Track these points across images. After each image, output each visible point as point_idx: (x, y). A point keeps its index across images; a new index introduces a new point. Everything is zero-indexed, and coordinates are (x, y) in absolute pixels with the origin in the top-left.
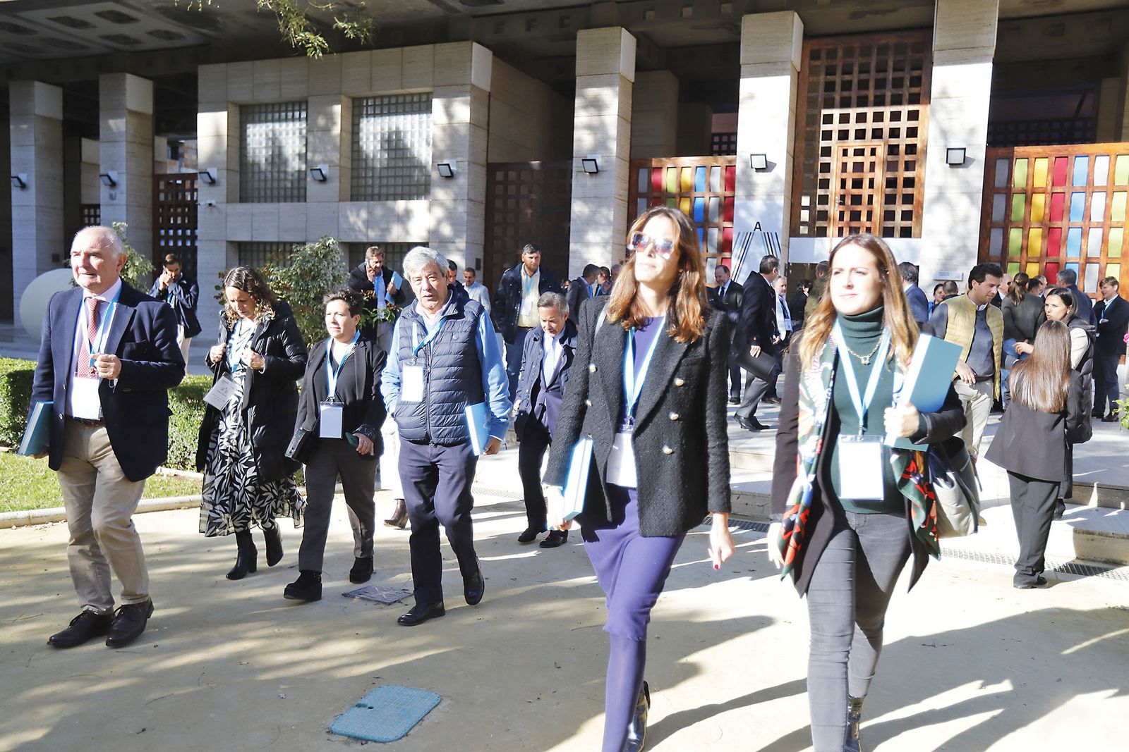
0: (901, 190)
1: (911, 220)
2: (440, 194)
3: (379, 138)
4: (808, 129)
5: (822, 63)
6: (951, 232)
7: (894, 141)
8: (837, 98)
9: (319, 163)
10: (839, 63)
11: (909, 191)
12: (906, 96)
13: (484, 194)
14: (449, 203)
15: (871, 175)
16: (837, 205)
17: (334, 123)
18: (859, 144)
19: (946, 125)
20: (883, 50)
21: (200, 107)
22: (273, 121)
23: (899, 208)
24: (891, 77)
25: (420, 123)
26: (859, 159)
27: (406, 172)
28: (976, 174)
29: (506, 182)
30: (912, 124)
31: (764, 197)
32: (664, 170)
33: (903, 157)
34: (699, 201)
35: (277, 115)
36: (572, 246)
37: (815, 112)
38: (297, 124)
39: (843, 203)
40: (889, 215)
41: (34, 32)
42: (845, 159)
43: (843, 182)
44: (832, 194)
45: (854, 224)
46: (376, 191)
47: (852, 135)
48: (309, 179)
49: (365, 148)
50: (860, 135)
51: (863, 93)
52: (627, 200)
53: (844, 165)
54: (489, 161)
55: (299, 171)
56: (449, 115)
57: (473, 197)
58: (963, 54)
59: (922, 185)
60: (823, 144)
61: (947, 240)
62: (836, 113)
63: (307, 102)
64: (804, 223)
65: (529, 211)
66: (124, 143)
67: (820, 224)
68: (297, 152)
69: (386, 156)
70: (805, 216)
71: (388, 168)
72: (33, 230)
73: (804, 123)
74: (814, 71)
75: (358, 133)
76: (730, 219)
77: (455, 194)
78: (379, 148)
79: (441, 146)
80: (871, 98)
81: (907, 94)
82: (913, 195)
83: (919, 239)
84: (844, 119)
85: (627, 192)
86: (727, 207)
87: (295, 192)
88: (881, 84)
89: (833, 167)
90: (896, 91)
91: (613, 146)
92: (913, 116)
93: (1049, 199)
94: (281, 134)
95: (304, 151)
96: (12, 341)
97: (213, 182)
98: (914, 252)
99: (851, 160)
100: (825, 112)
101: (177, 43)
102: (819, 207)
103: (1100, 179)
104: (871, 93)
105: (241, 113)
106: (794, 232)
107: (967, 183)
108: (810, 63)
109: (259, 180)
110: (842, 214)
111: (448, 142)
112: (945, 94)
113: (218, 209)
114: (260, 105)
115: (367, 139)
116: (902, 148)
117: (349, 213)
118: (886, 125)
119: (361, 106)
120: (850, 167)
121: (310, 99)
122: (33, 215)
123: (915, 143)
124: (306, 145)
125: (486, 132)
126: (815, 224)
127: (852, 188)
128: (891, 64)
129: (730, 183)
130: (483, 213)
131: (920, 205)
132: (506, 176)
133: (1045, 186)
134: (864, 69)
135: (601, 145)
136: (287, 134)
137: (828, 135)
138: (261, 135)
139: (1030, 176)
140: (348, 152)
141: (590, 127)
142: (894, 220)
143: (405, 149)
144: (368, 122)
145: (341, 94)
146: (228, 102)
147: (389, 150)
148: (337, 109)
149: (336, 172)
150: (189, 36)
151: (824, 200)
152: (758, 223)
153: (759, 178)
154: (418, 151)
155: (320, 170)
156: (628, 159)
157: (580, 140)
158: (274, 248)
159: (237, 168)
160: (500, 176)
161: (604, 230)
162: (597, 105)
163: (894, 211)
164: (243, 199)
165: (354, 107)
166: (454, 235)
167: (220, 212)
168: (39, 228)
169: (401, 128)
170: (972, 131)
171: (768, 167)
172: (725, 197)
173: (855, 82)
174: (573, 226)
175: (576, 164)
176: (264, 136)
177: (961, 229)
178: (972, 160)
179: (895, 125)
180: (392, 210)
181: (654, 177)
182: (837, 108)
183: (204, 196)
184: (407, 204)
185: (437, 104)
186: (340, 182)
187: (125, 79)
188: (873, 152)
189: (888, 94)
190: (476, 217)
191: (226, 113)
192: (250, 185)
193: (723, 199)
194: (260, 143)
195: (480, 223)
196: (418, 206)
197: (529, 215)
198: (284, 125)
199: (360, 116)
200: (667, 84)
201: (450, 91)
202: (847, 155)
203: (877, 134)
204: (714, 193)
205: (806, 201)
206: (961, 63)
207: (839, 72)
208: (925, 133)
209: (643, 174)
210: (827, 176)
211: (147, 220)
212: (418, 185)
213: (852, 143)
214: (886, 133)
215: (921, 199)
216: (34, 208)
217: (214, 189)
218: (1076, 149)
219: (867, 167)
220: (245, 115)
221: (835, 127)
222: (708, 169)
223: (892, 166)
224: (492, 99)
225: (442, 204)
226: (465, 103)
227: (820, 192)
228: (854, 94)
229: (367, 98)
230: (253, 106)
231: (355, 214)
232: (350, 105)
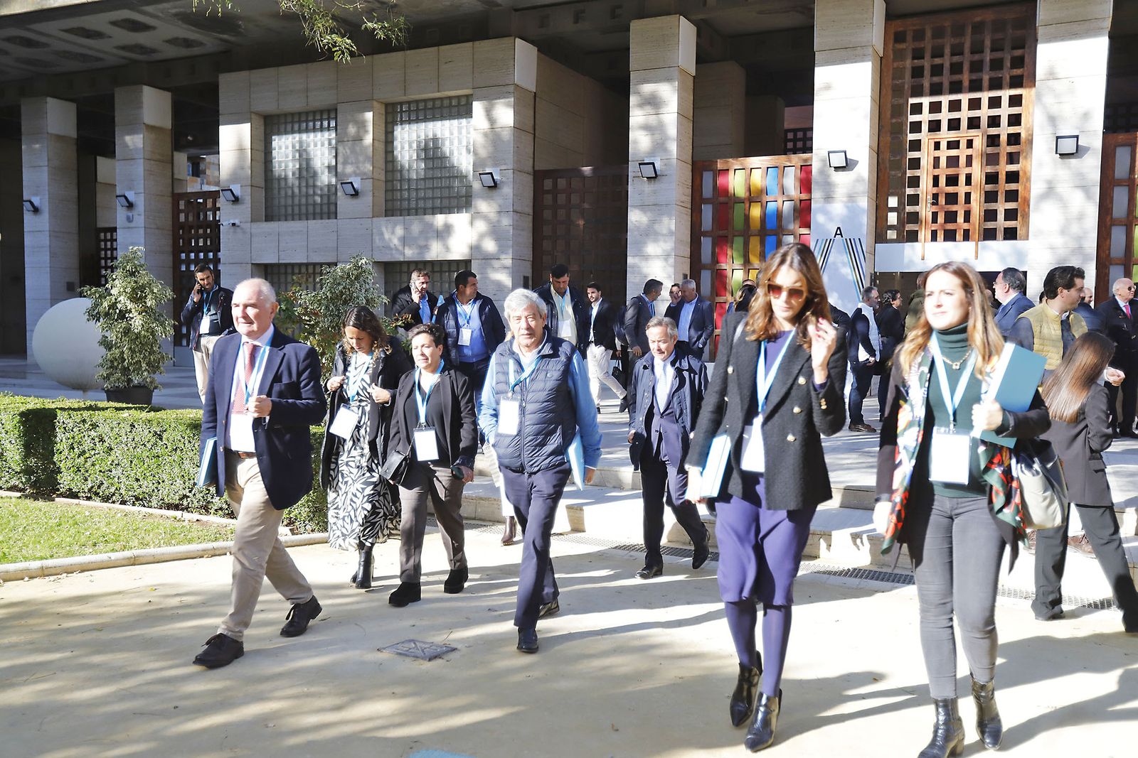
0: (1003, 186)
1: (1017, 220)
2: (483, 206)
3: (415, 146)
4: (894, 121)
5: (908, 46)
6: (1063, 232)
7: (993, 131)
8: (926, 84)
9: (350, 176)
10: (928, 44)
11: (1013, 186)
12: (1007, 79)
13: (532, 204)
14: (493, 216)
15: (968, 170)
16: (929, 205)
17: (366, 132)
18: (953, 135)
19: (1055, 110)
20: (978, 28)
21: (221, 118)
22: (300, 131)
23: (1001, 207)
24: (988, 58)
25: (460, 129)
26: (953, 153)
27: (445, 183)
28: (1091, 165)
29: (555, 191)
30: (1015, 110)
31: (845, 199)
32: (731, 173)
33: (1005, 149)
34: (771, 206)
35: (304, 125)
36: (630, 260)
37: (901, 101)
38: (326, 134)
39: (935, 203)
40: (990, 215)
41: (45, 45)
42: (937, 153)
43: (936, 180)
44: (922, 193)
45: (950, 226)
46: (413, 205)
47: (944, 125)
48: (339, 194)
49: (399, 159)
50: (955, 124)
51: (956, 77)
52: (689, 206)
53: (937, 160)
54: (536, 168)
55: (329, 186)
56: (491, 120)
57: (519, 209)
58: (1074, 28)
59: (1028, 179)
60: (911, 137)
61: (1059, 241)
62: (926, 101)
63: (336, 110)
64: (892, 227)
65: (581, 222)
66: (142, 160)
67: (909, 227)
68: (326, 165)
69: (423, 165)
70: (893, 218)
71: (424, 179)
72: (46, 257)
73: (889, 113)
74: (899, 55)
75: (392, 142)
76: (807, 225)
77: (500, 206)
78: (415, 157)
79: (483, 153)
80: (966, 84)
81: (1008, 77)
82: (1018, 190)
83: (1026, 241)
84: (935, 108)
85: (690, 198)
86: (803, 212)
87: (325, 209)
88: (976, 67)
89: (923, 163)
90: (994, 74)
91: (673, 147)
92: (1016, 101)
94: (308, 145)
95: (334, 163)
96: (25, 378)
97: (236, 200)
98: (1021, 256)
99: (944, 153)
100: (912, 101)
101: (196, 51)
102: (909, 209)
104: (966, 78)
105: (266, 125)
106: (880, 237)
107: (1080, 175)
108: (893, 46)
109: (286, 195)
110: (935, 215)
111: (491, 149)
112: (1052, 75)
113: (242, 229)
114: (285, 115)
115: (402, 148)
116: (1004, 138)
117: (384, 229)
118: (984, 113)
119: (394, 113)
120: (943, 162)
121: (339, 107)
122: (45, 240)
123: (1019, 131)
124: (336, 157)
125: (532, 136)
126: (904, 227)
127: (946, 186)
128: (988, 43)
129: (806, 184)
130: (531, 225)
131: (1027, 202)
132: (555, 184)
134: (958, 51)
135: (659, 146)
136: (315, 145)
137: (916, 127)
138: (287, 147)
140: (381, 163)
141: (646, 128)
142: (996, 221)
143: (443, 158)
144: (403, 129)
145: (373, 100)
146: (251, 112)
147: (426, 159)
148: (369, 116)
149: (369, 184)
150: (209, 42)
151: (914, 200)
152: (839, 228)
153: (840, 178)
154: (458, 159)
155: (351, 183)
156: (690, 162)
157: (635, 142)
158: (303, 270)
159: (263, 184)
160: (548, 184)
161: (665, 241)
162: (653, 102)
163: (997, 210)
164: (269, 218)
165: (387, 113)
166: (499, 250)
167: (244, 232)
168: (53, 255)
169: (439, 136)
170: (1086, 116)
171: (848, 166)
172: (801, 201)
173: (947, 65)
174: (630, 237)
175: (633, 168)
176: (290, 148)
177: (1075, 229)
178: (1087, 149)
179: (994, 112)
180: (430, 226)
181: (720, 181)
182: (926, 96)
183: (227, 215)
184: (446, 218)
185: (478, 107)
186: (373, 196)
187: (141, 91)
188: (970, 144)
189: (986, 78)
190: (523, 230)
191: (248, 125)
192: (276, 202)
193: (798, 203)
194: (287, 157)
195: (527, 237)
196: (459, 220)
197: (582, 227)
198: (312, 135)
199: (394, 123)
200: (733, 76)
201: (491, 92)
202: (939, 149)
203: (974, 123)
204: (788, 196)
205: (893, 202)
206: (1071, 39)
207: (928, 55)
208: (1030, 120)
209: (707, 177)
210: (916, 173)
211: (166, 243)
212: (458, 197)
213: (945, 135)
214: (984, 122)
215: (1027, 196)
216: (47, 233)
217: (238, 207)
219: (963, 161)
220: (270, 125)
221: (925, 117)
222: (781, 170)
223: (992, 159)
224: (537, 99)
225: (485, 218)
226: (508, 105)
227: (909, 191)
228: (946, 79)
229: (401, 104)
230: (278, 116)
231: (390, 230)
232: (383, 111)
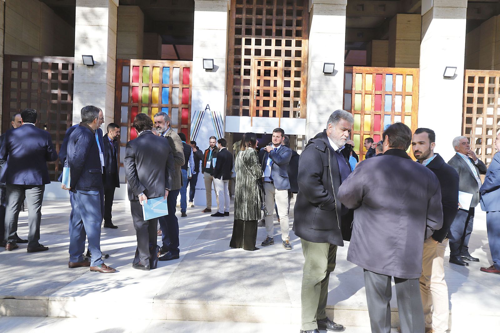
0: (293, 89)
1: (300, 107)
5: (244, 6)
7: (288, 58)
8: (254, 29)
10: (254, 6)
11: (297, 89)
12: (294, 32)
13: (2, 77)
15: (275, 78)
16: (255, 96)
18: (267, 58)
23: (292, 99)
24: (285, 19)
26: (268, 68)
29: (20, 70)
30: (298, 48)
32: (141, 68)
33: (293, 69)
34: (165, 90)
39: (258, 95)
40: (286, 104)
42: (259, 67)
43: (259, 82)
44: (251, 89)
45: (266, 108)
47: (263, 52)
50: (268, 53)
51: (269, 27)
53: (259, 71)
54: (5, 53)
58: (330, 8)
59: (305, 86)
60: (245, 57)
62: (253, 39)
67: (244, 107)
73: (233, 43)
74: (239, 11)
80: (274, 31)
81: (295, 30)
82: (300, 92)
83: (305, 119)
84: (258, 43)
89: (252, 72)
90: (288, 28)
92: (299, 44)
93: (374, 98)
99: (262, 68)
100: (246, 38)
102: (244, 97)
103: (399, 89)
104: (274, 28)
106: (229, 113)
107: (334, 85)
108: (236, 6)
110: (258, 102)
116: (293, 63)
118: (283, 48)
120: (262, 72)
123: (300, 60)
125: (3, 31)
126: (241, 107)
127: (264, 86)
128: (285, 11)
129: (186, 78)
130: (2, 91)
132: (20, 65)
133: (371, 90)
137: (248, 52)
139: (363, 85)
142: (289, 107)
151: (246, 93)
152: (208, 105)
156: (115, 59)
160: (15, 65)
163: (290, 101)
171: (214, 69)
172: (183, 88)
173: (264, 20)
174: (75, 102)
178: (337, 72)
179: (288, 48)
182: (253, 36)
188: (276, 64)
189: (284, 30)
193: (182, 90)
202: (260, 65)
203: (278, 53)
204: (175, 85)
207: (254, 13)
209: (125, 69)
210: (248, 77)
213: (263, 58)
214: (283, 53)
215: (305, 95)
218: (386, 70)
219: (272, 72)
221: (253, 47)
222: (171, 68)
223: (287, 74)
224: (6, 7)
227: (244, 87)
228: (264, 27)
